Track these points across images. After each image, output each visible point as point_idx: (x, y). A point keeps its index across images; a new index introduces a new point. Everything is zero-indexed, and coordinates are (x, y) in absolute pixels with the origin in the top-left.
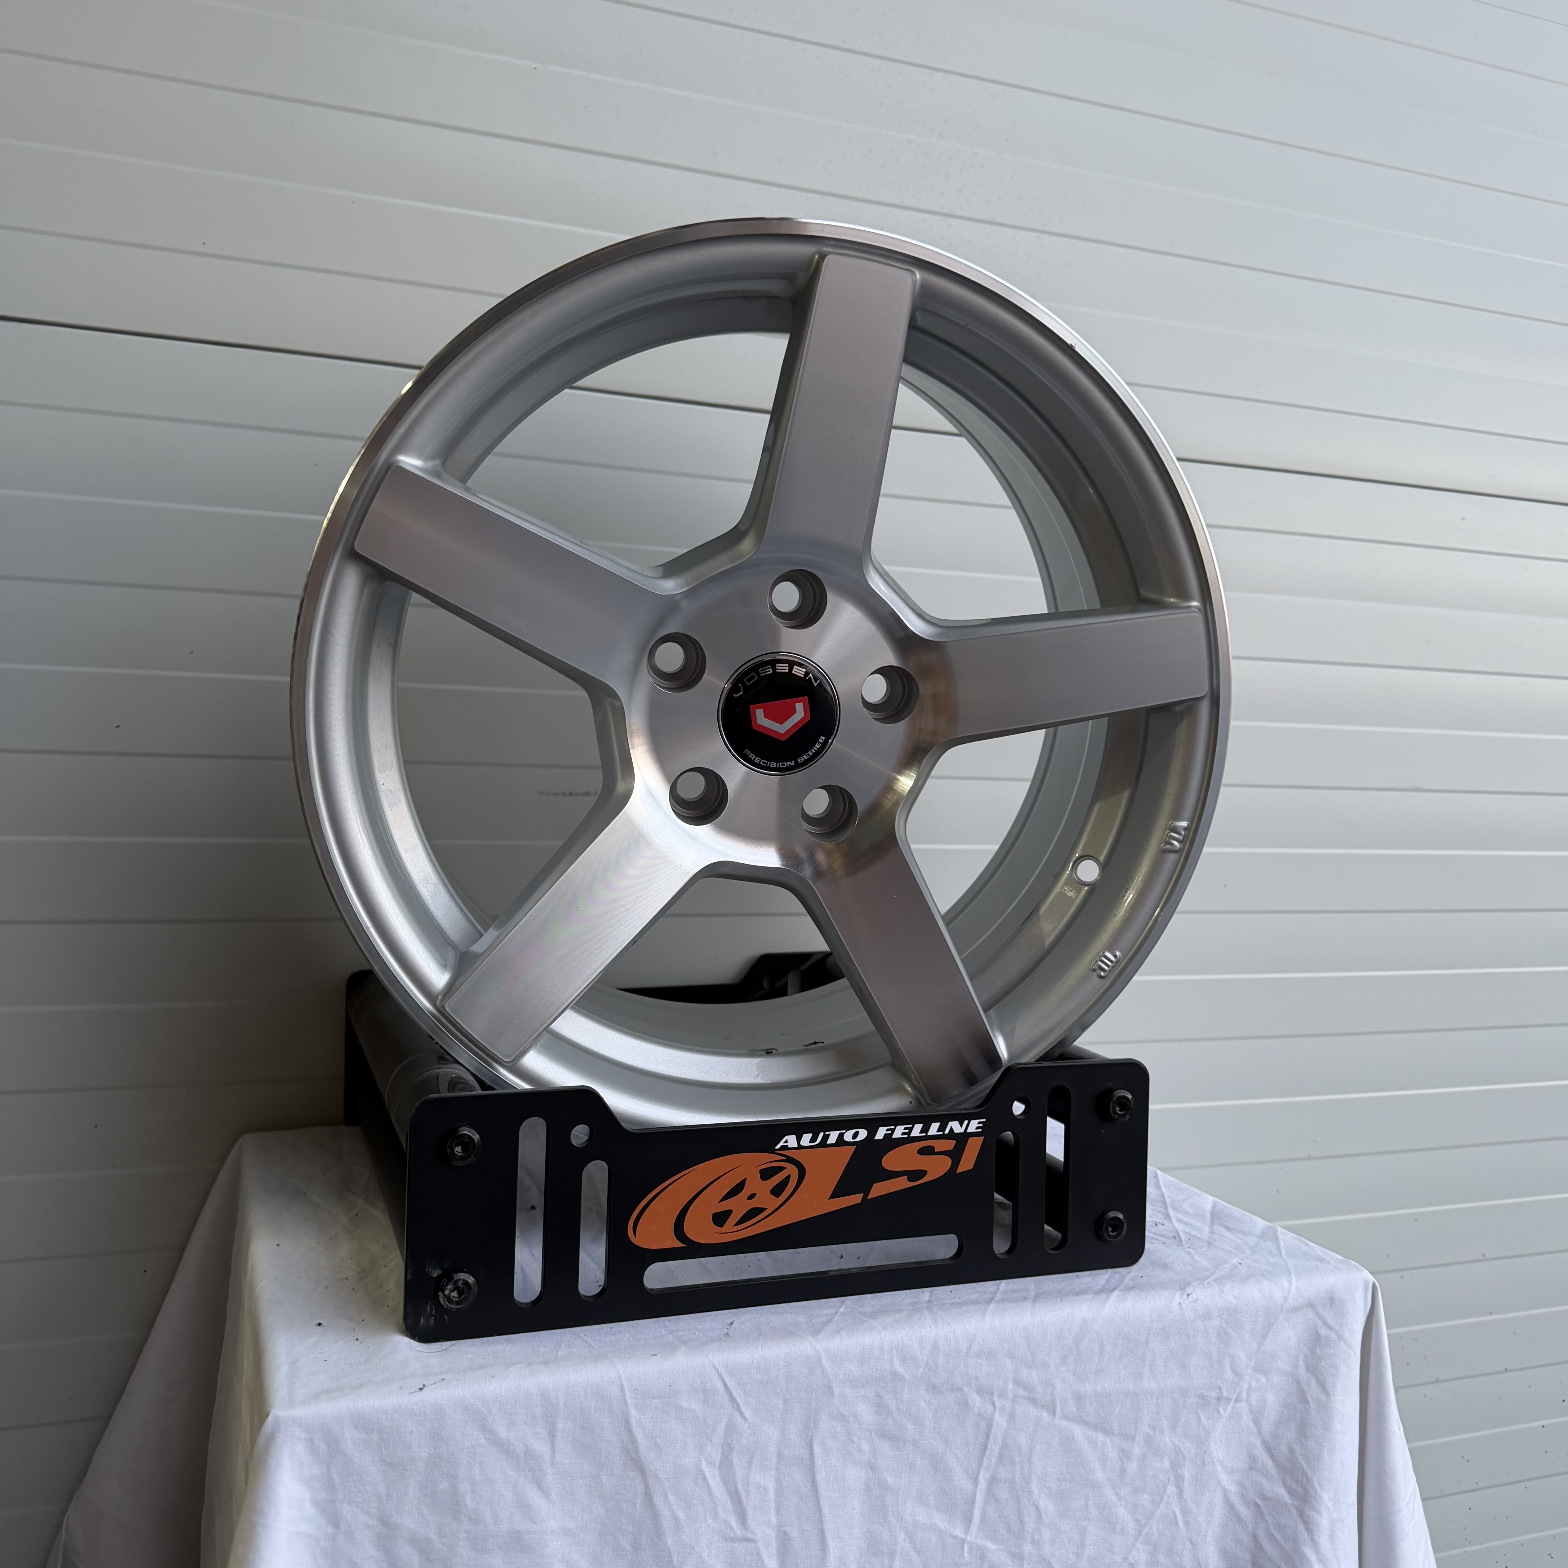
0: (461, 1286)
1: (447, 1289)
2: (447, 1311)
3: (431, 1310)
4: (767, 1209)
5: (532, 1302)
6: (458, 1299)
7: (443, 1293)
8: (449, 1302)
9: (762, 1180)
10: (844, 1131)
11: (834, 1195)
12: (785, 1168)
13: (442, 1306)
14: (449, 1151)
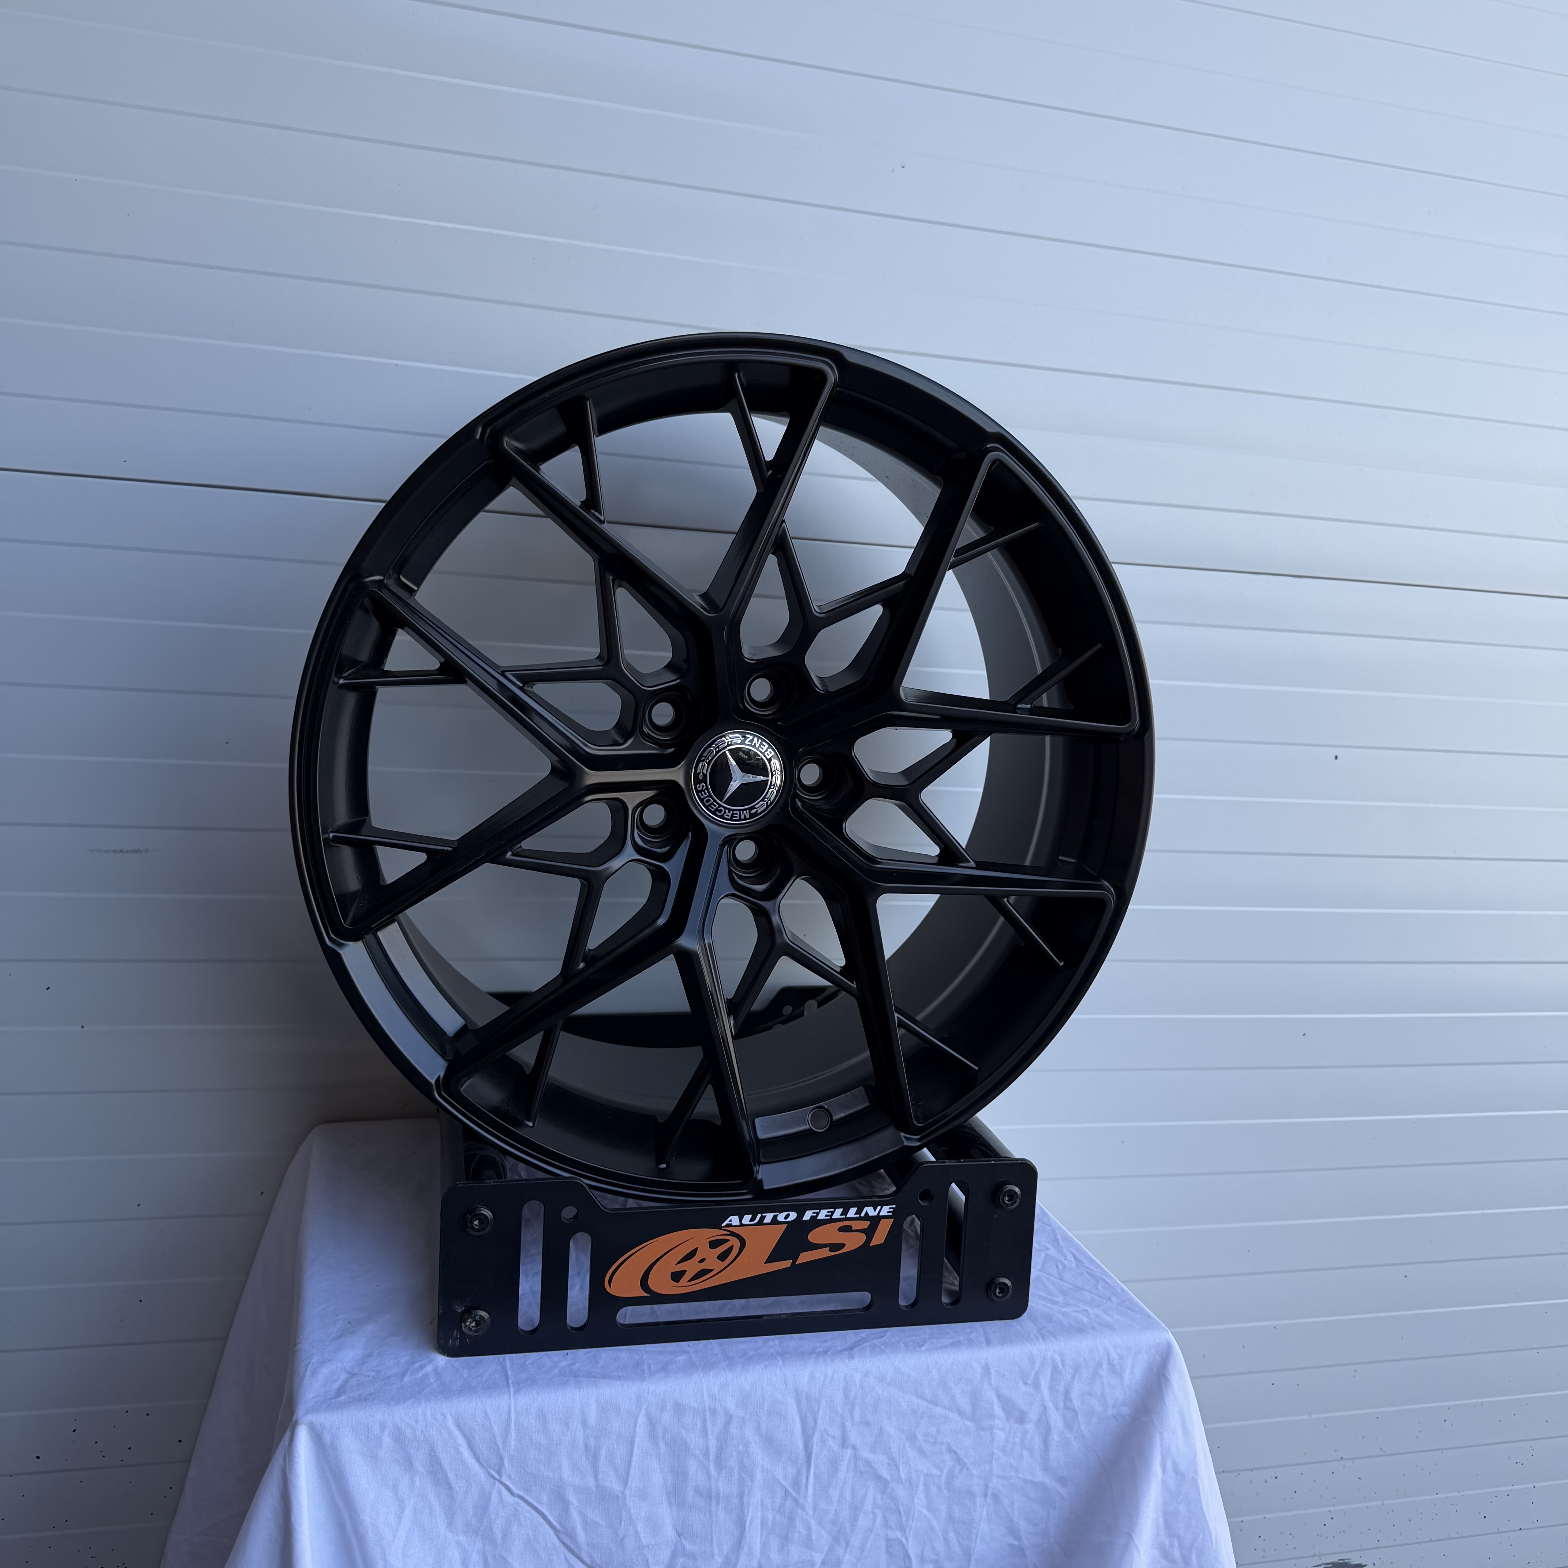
0: (478, 1320)
1: (467, 1322)
2: (467, 1336)
3: (457, 1335)
4: (714, 1270)
5: (532, 1331)
6: (475, 1329)
7: (465, 1323)
8: (469, 1331)
9: (711, 1248)
10: (777, 1213)
11: (769, 1261)
12: (729, 1240)
13: (465, 1333)
14: (469, 1225)
